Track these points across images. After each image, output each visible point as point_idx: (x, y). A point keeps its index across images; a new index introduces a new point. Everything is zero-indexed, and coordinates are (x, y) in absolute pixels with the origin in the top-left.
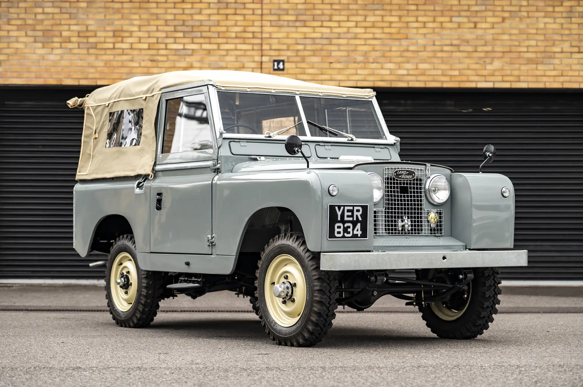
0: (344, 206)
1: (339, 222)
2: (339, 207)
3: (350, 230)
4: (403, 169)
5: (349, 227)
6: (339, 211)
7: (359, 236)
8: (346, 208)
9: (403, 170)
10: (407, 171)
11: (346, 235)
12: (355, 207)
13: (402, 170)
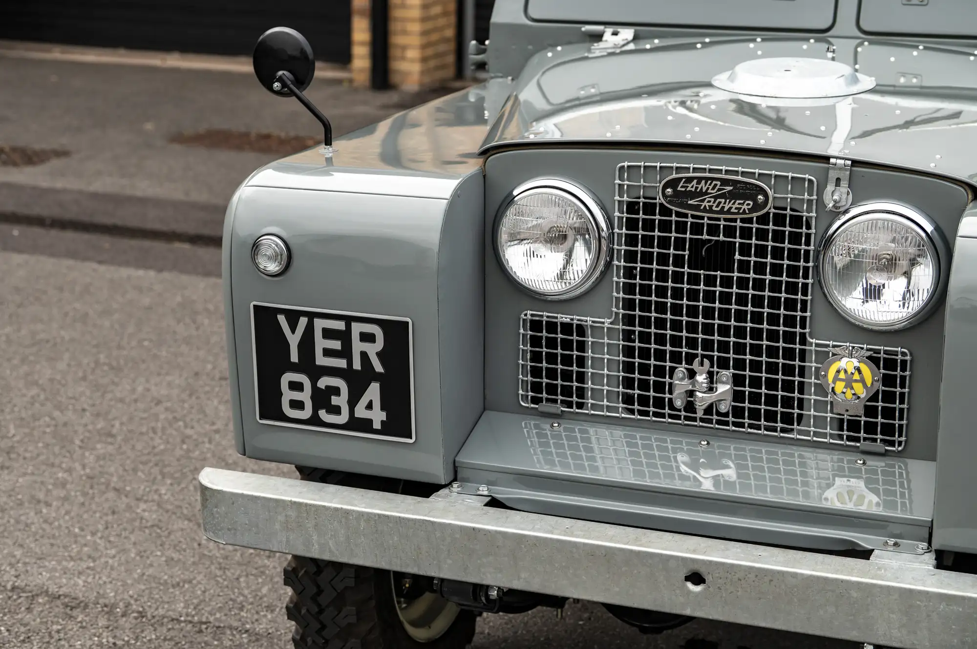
0: (312, 316)
1: (295, 368)
2: (293, 317)
3: (341, 401)
4: (707, 175)
5: (336, 391)
6: (293, 332)
7: (377, 425)
8: (320, 324)
9: (707, 179)
10: (725, 182)
11: (323, 414)
12: (354, 325)
13: (700, 179)
